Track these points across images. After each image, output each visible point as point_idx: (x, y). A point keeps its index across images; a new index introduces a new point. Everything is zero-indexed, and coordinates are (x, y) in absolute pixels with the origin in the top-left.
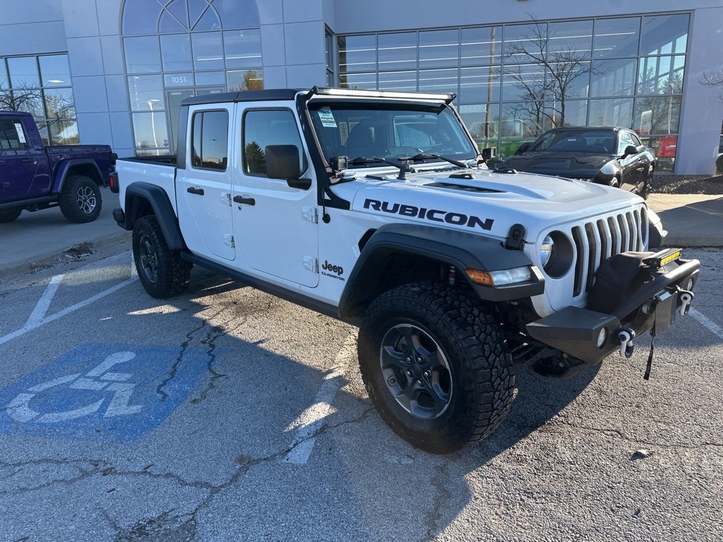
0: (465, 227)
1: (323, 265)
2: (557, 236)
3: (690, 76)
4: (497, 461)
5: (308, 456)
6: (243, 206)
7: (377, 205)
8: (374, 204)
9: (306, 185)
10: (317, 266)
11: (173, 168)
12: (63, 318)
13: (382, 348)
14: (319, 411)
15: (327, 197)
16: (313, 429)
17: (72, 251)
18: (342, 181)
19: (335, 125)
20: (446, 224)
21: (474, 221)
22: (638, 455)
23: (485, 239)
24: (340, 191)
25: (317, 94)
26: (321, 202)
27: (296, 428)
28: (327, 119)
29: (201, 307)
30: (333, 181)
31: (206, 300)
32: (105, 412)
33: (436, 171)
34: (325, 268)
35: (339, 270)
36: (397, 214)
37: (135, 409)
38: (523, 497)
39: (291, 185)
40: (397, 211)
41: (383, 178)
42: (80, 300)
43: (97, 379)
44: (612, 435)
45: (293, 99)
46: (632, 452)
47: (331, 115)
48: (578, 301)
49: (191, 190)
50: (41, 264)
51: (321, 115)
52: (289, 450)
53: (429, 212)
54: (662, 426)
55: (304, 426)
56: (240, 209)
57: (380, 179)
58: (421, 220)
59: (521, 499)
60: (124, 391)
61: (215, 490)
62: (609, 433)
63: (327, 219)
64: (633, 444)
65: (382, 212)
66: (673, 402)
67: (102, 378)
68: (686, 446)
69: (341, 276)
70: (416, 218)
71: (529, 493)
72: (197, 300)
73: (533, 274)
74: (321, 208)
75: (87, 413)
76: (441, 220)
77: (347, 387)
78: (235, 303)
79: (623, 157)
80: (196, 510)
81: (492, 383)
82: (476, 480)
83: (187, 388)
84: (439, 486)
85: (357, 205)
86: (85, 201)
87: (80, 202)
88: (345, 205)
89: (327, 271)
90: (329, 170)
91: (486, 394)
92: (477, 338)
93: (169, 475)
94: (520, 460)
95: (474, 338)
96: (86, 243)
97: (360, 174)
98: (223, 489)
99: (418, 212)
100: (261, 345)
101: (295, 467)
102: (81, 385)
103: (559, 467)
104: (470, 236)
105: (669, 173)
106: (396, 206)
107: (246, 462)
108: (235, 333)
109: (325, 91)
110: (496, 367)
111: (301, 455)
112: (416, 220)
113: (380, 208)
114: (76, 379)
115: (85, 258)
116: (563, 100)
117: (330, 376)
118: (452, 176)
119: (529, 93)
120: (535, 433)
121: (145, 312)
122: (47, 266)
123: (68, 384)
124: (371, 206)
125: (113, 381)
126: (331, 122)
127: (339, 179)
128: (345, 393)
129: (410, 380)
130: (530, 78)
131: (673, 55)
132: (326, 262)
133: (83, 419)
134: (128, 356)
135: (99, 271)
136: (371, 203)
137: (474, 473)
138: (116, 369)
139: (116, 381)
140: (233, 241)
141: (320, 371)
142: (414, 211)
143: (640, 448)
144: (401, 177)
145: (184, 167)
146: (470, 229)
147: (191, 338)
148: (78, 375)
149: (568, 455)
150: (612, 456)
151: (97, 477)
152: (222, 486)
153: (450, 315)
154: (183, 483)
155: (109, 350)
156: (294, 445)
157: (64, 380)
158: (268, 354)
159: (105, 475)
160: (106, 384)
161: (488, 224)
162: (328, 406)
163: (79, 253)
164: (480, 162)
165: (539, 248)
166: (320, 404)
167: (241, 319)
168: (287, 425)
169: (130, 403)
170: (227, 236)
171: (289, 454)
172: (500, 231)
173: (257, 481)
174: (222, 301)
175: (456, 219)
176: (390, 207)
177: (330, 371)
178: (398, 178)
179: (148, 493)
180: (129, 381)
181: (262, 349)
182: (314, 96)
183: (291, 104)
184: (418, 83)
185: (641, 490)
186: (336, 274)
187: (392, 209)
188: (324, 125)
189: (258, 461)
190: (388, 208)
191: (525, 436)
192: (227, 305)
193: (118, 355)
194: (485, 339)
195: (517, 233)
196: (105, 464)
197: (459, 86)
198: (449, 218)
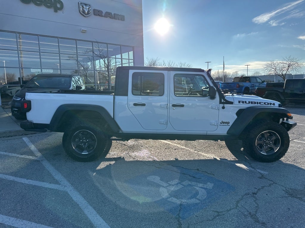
1: (220, 123)
7: (243, 102)
11: (113, 96)
14: (241, 165)
15: (223, 101)
16: (251, 168)
20: (264, 105)
21: (271, 104)
26: (221, 103)
35: (228, 123)
36: (250, 104)
49: (136, 105)
53: (259, 103)
55: (248, 168)
63: (224, 108)
65: (245, 104)
69: (228, 125)
70: (256, 104)
88: (231, 103)
89: (223, 124)
124: (241, 103)
129: (265, 146)
132: (222, 121)
140: (167, 122)
142: (255, 103)
145: (126, 95)
146: (271, 106)
152: (274, 182)
162: (238, 164)
176: (247, 102)
183: (203, 74)
186: (227, 124)
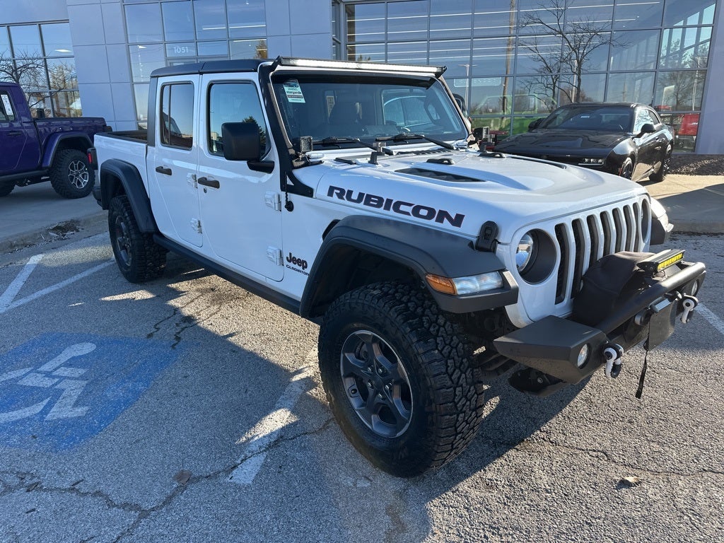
0: (433, 223)
1: (287, 258)
2: (538, 235)
3: (716, 49)
4: (464, 486)
5: (254, 475)
6: (208, 188)
7: (341, 194)
8: (338, 192)
9: (268, 168)
10: (281, 257)
11: (145, 145)
12: (32, 302)
13: (342, 355)
14: (278, 420)
15: (289, 182)
16: (266, 441)
17: (57, 229)
18: (307, 164)
19: (303, 101)
20: (412, 218)
21: (443, 215)
22: (624, 484)
23: (454, 238)
24: (304, 175)
25: (282, 65)
26: (284, 187)
27: (249, 440)
28: (294, 94)
29: (177, 294)
30: (296, 164)
31: (182, 286)
32: (46, 415)
33: (417, 153)
34: (289, 261)
35: (303, 264)
36: (361, 205)
37: (80, 411)
38: (487, 534)
39: (252, 167)
40: (361, 201)
41: (354, 162)
42: (54, 283)
43: (48, 374)
44: (597, 457)
45: (256, 71)
46: (618, 479)
47: (299, 89)
48: (561, 310)
49: (160, 170)
50: (22, 243)
51: (286, 89)
52: (235, 467)
53: (395, 203)
54: (655, 446)
55: (256, 438)
56: (205, 191)
57: (350, 163)
58: (386, 212)
59: (485, 536)
60: (73, 389)
61: (144, 514)
62: (594, 454)
63: (290, 206)
64: (620, 468)
65: (346, 202)
66: (671, 418)
67: (54, 373)
68: (680, 473)
69: (305, 270)
70: (381, 210)
71: (494, 528)
72: (174, 286)
73: (504, 281)
74: (283, 194)
75: (28, 414)
76: (407, 214)
77: (313, 391)
78: (213, 290)
79: (639, 136)
80: (118, 538)
81: (456, 404)
82: (436, 509)
83: (140, 387)
84: (395, 517)
85: (321, 191)
86: (77, 175)
87: (72, 178)
88: (307, 192)
89: (291, 264)
90: (292, 152)
91: (448, 417)
92: (440, 352)
93: (98, 493)
94: (490, 486)
95: (437, 351)
96: (72, 221)
97: (328, 156)
98: (153, 513)
99: (384, 203)
100: (230, 339)
101: (238, 488)
102: (32, 381)
103: (534, 496)
104: (439, 234)
105: (690, 153)
106: (361, 195)
107: (186, 480)
108: (204, 324)
109: (292, 62)
110: (462, 386)
111: (246, 473)
112: (380, 212)
113: (345, 197)
114: (25, 375)
115: (71, 236)
116: (579, 74)
117: (297, 378)
118: (430, 161)
119: (545, 65)
120: (512, 452)
121: (117, 297)
122: (28, 245)
123: (16, 380)
124: (335, 194)
125: (65, 378)
126: (298, 97)
127: (303, 163)
128: (310, 398)
129: (371, 392)
130: (547, 50)
131: (699, 26)
132: (290, 254)
133: (22, 422)
134: (88, 348)
135: (80, 251)
136: (335, 191)
137: (436, 501)
138: (70, 363)
139: (69, 378)
140: (200, 226)
141: (288, 371)
142: (380, 202)
143: (628, 474)
144: (373, 161)
145: (153, 145)
146: (438, 224)
147: (158, 329)
148: (30, 369)
149: (544, 480)
150: (595, 484)
151: (20, 494)
152: (153, 509)
153: (410, 325)
154: (111, 504)
155: (69, 341)
156: (242, 461)
157: (13, 375)
158: (236, 350)
159: (28, 491)
160: (56, 380)
161: (458, 220)
162: (289, 413)
163: (65, 231)
164: (471, 143)
165: (514, 249)
166: (279, 411)
167: (214, 308)
168: (240, 437)
169: (76, 404)
170: (194, 220)
171: (234, 472)
172: (471, 229)
173: (192, 504)
174: (200, 287)
175: (424, 212)
176: (355, 197)
177: (299, 372)
178: (369, 162)
179: (70, 515)
180: (82, 378)
181: (230, 344)
182: (279, 68)
183: (254, 77)
184: (428, 55)
185: (623, 529)
186: (301, 268)
187: (356, 198)
188: (290, 100)
189: (198, 479)
190: (353, 198)
191: (499, 456)
192: (203, 292)
193: (77, 346)
194: (450, 353)
195: (488, 232)
196: (33, 477)
197: (471, 58)
198: (416, 210)
